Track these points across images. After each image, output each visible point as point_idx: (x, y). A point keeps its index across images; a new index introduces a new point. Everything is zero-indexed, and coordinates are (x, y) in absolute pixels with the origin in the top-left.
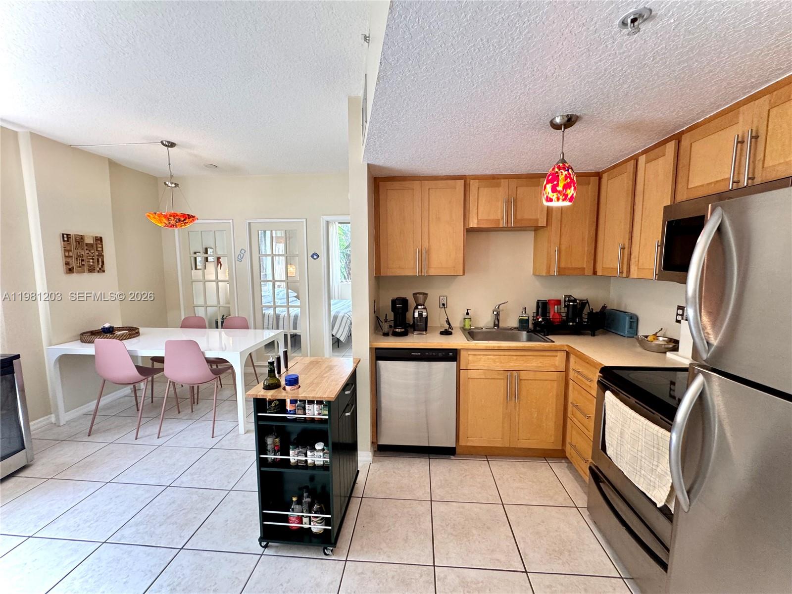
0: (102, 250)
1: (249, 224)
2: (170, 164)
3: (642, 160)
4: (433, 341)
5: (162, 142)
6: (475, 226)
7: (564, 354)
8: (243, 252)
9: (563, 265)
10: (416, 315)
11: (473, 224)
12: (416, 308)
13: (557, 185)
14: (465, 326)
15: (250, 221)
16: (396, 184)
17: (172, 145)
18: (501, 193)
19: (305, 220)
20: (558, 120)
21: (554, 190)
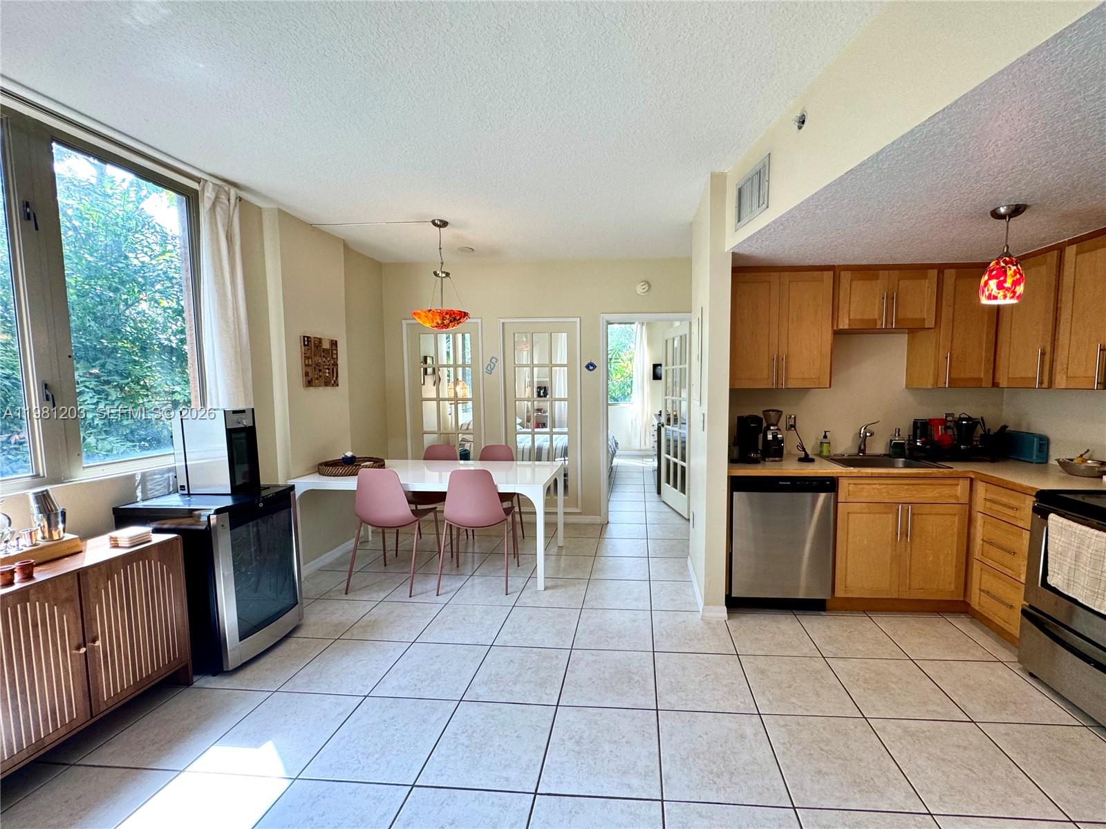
0: (337, 358)
1: (503, 323)
2: (440, 249)
3: (1071, 251)
4: (790, 468)
5: (433, 223)
6: (846, 327)
7: (968, 482)
8: (492, 360)
9: (954, 375)
10: (770, 437)
11: (844, 324)
12: (768, 429)
13: (1005, 281)
14: (821, 452)
15: (505, 321)
17: (444, 224)
18: (878, 287)
19: (579, 320)
20: (1002, 210)
21: (1000, 286)
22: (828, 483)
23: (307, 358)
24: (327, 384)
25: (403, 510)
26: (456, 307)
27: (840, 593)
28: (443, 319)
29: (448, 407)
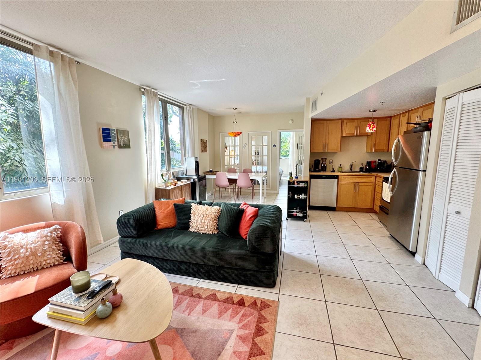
0: (207, 145)
1: (249, 133)
2: (235, 115)
4: (328, 173)
5: (233, 109)
6: (345, 135)
7: (375, 177)
8: (246, 144)
9: (376, 148)
10: (323, 165)
11: (344, 135)
12: (322, 163)
13: (370, 127)
14: (339, 170)
15: (249, 132)
16: (317, 122)
17: (236, 109)
18: (355, 124)
19: (271, 132)
20: (371, 111)
21: (369, 129)
22: (336, 177)
23: (202, 145)
24: (205, 152)
26: (239, 131)
27: (339, 206)
28: (236, 134)
29: (232, 159)
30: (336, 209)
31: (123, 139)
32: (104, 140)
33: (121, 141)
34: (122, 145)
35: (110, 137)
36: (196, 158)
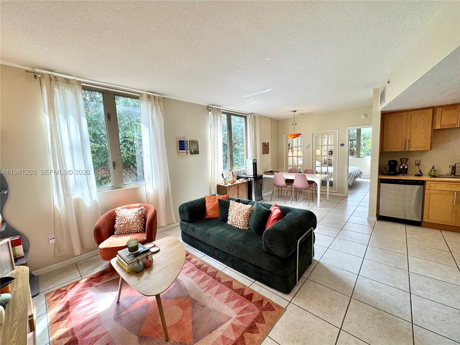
0: (269, 147)
1: (312, 133)
2: (294, 118)
5: (293, 111)
6: (439, 128)
8: (309, 145)
10: (401, 167)
12: (402, 164)
14: (431, 173)
15: (313, 132)
16: (393, 115)
17: (295, 111)
18: (457, 112)
19: (338, 130)
22: (420, 182)
23: (263, 148)
24: (267, 153)
25: (283, 183)
26: (298, 133)
27: (425, 220)
28: (295, 136)
29: (295, 159)
30: (422, 224)
31: (194, 147)
32: (180, 149)
33: (192, 149)
34: (193, 152)
35: (184, 147)
36: (254, 160)
